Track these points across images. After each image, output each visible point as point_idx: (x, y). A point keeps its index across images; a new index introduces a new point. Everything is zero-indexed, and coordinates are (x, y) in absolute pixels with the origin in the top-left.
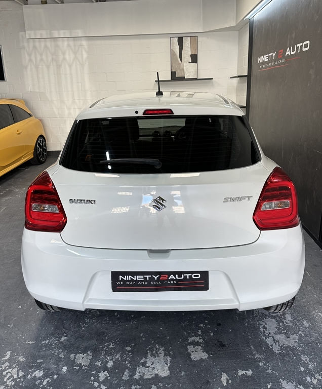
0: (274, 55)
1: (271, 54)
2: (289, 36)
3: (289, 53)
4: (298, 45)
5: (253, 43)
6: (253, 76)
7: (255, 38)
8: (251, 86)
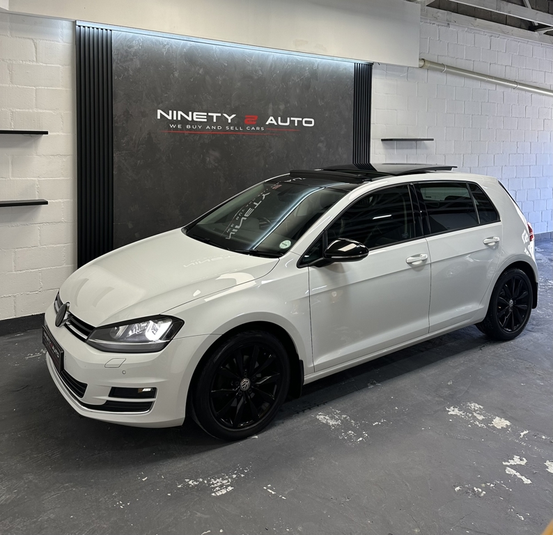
0: (230, 119)
1: (220, 115)
2: (271, 105)
3: (274, 122)
4: (292, 119)
5: (115, 78)
6: (125, 139)
7: (131, 73)
8: (114, 155)
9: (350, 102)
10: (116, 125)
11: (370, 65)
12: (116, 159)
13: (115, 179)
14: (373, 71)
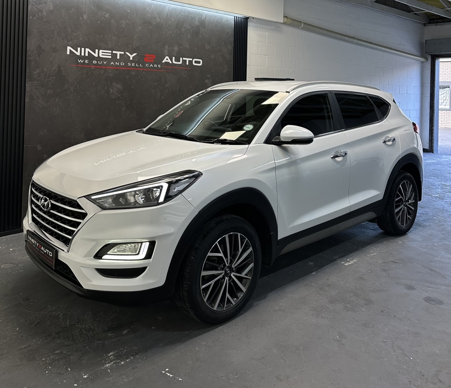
0: (131, 57)
1: (123, 53)
2: (167, 47)
3: (169, 61)
4: (184, 59)
5: (30, 17)
6: (37, 70)
7: (45, 14)
8: (27, 85)
9: (231, 47)
10: (29, 58)
11: (247, 19)
12: (28, 88)
13: (26, 106)
14: (249, 23)
